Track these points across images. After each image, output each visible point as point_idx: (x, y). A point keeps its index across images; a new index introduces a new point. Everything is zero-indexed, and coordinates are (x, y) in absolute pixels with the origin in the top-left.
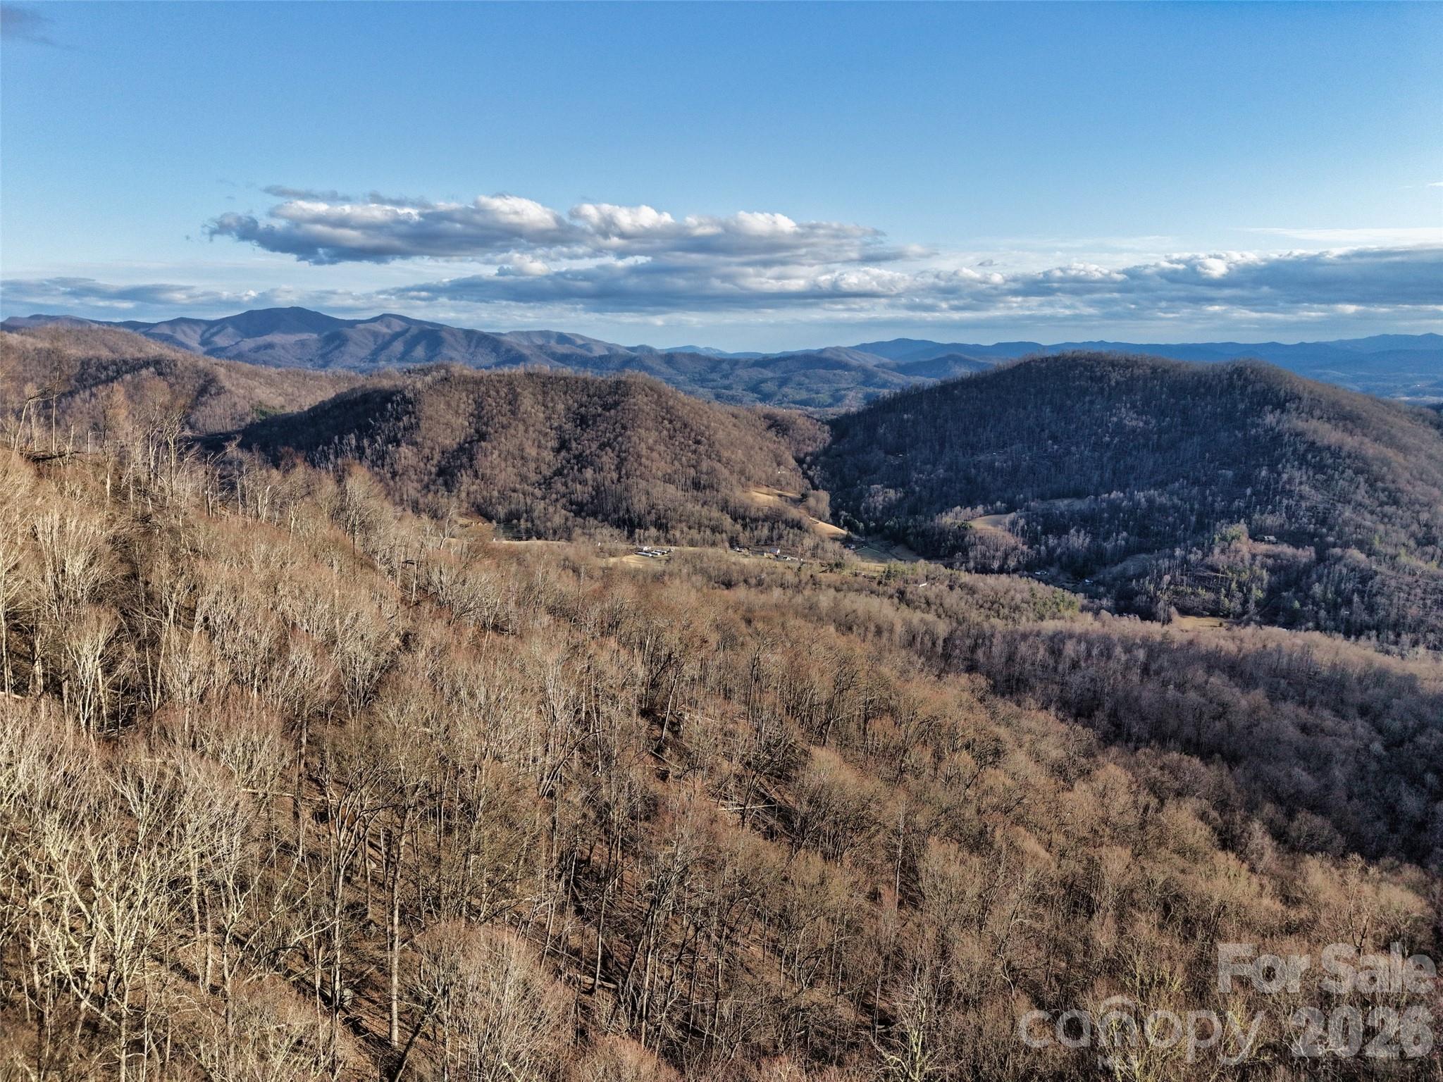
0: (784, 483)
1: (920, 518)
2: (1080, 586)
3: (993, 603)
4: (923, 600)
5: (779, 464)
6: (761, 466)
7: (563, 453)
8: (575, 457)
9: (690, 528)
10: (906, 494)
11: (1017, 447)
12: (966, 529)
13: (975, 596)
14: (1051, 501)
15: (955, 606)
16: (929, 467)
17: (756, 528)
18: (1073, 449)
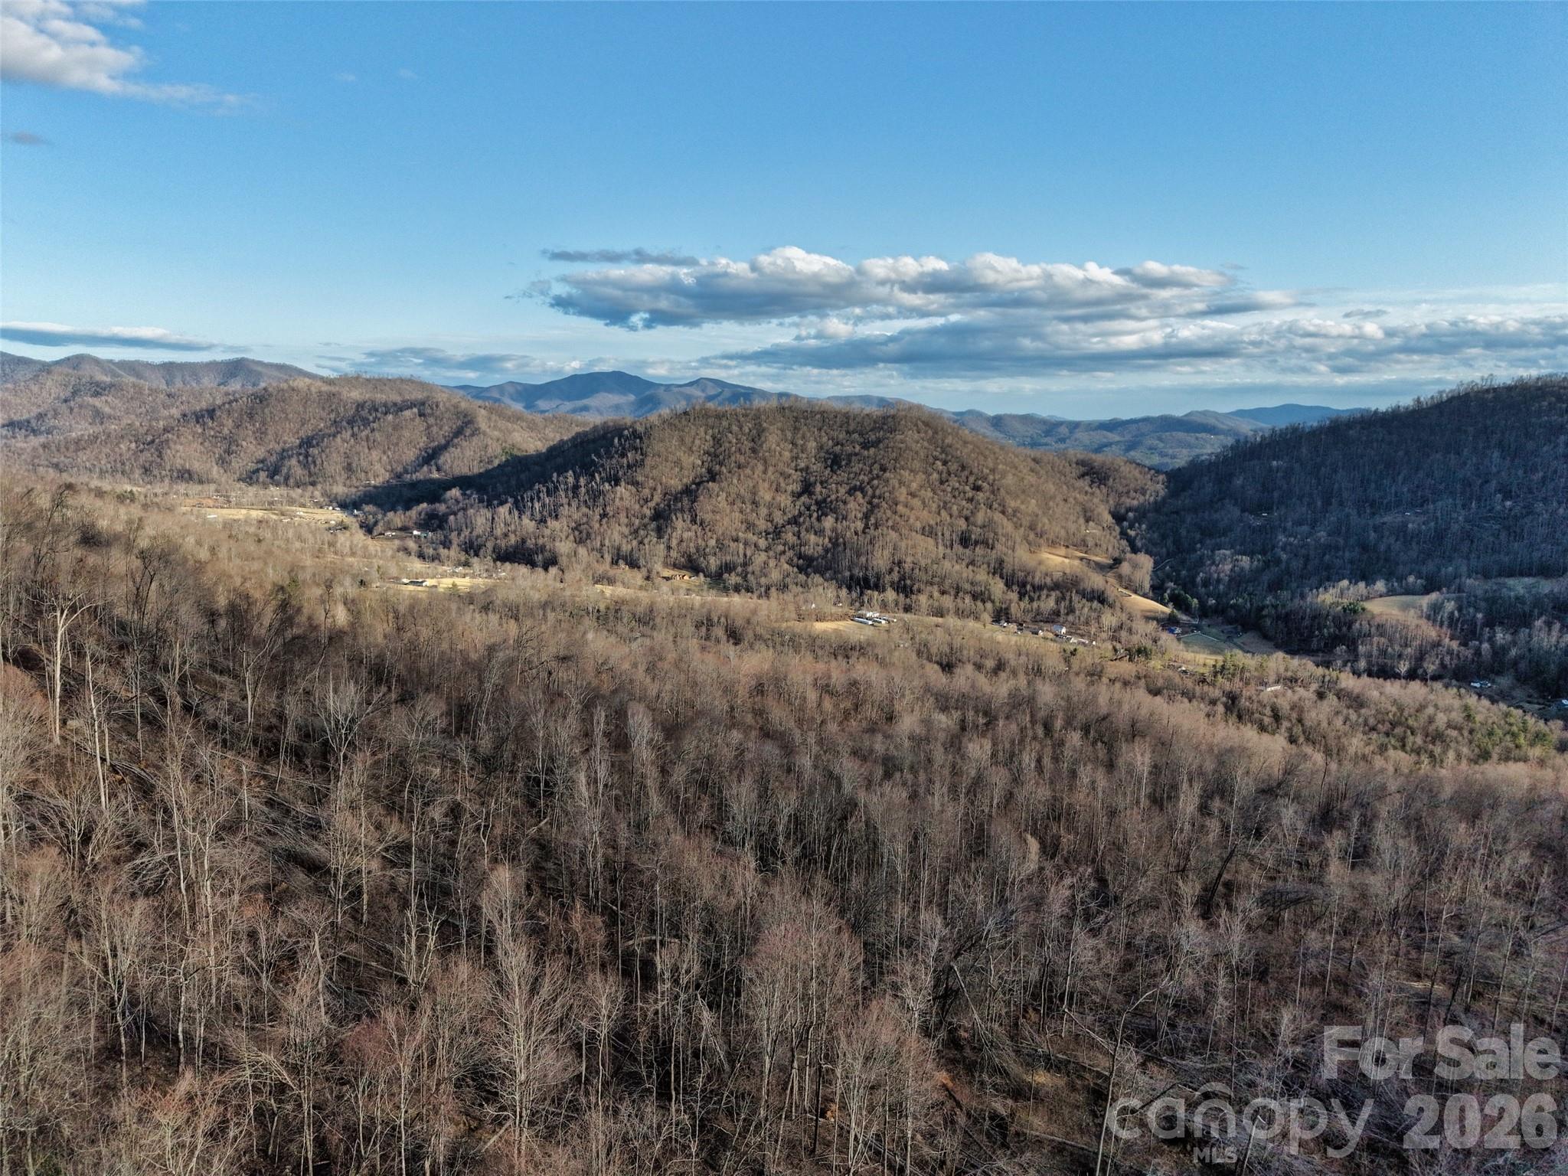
0: (1090, 543)
1: (1285, 594)
2: (1553, 708)
3: (1394, 725)
4: (1268, 711)
5: (1087, 521)
6: (1063, 519)
7: (804, 499)
8: (817, 503)
9: (943, 593)
10: (1267, 564)
11: (1445, 503)
12: (1355, 612)
13: (1363, 711)
14: (1501, 580)
15: (1324, 724)
16: (1305, 528)
17: (1039, 598)
18: (1539, 506)
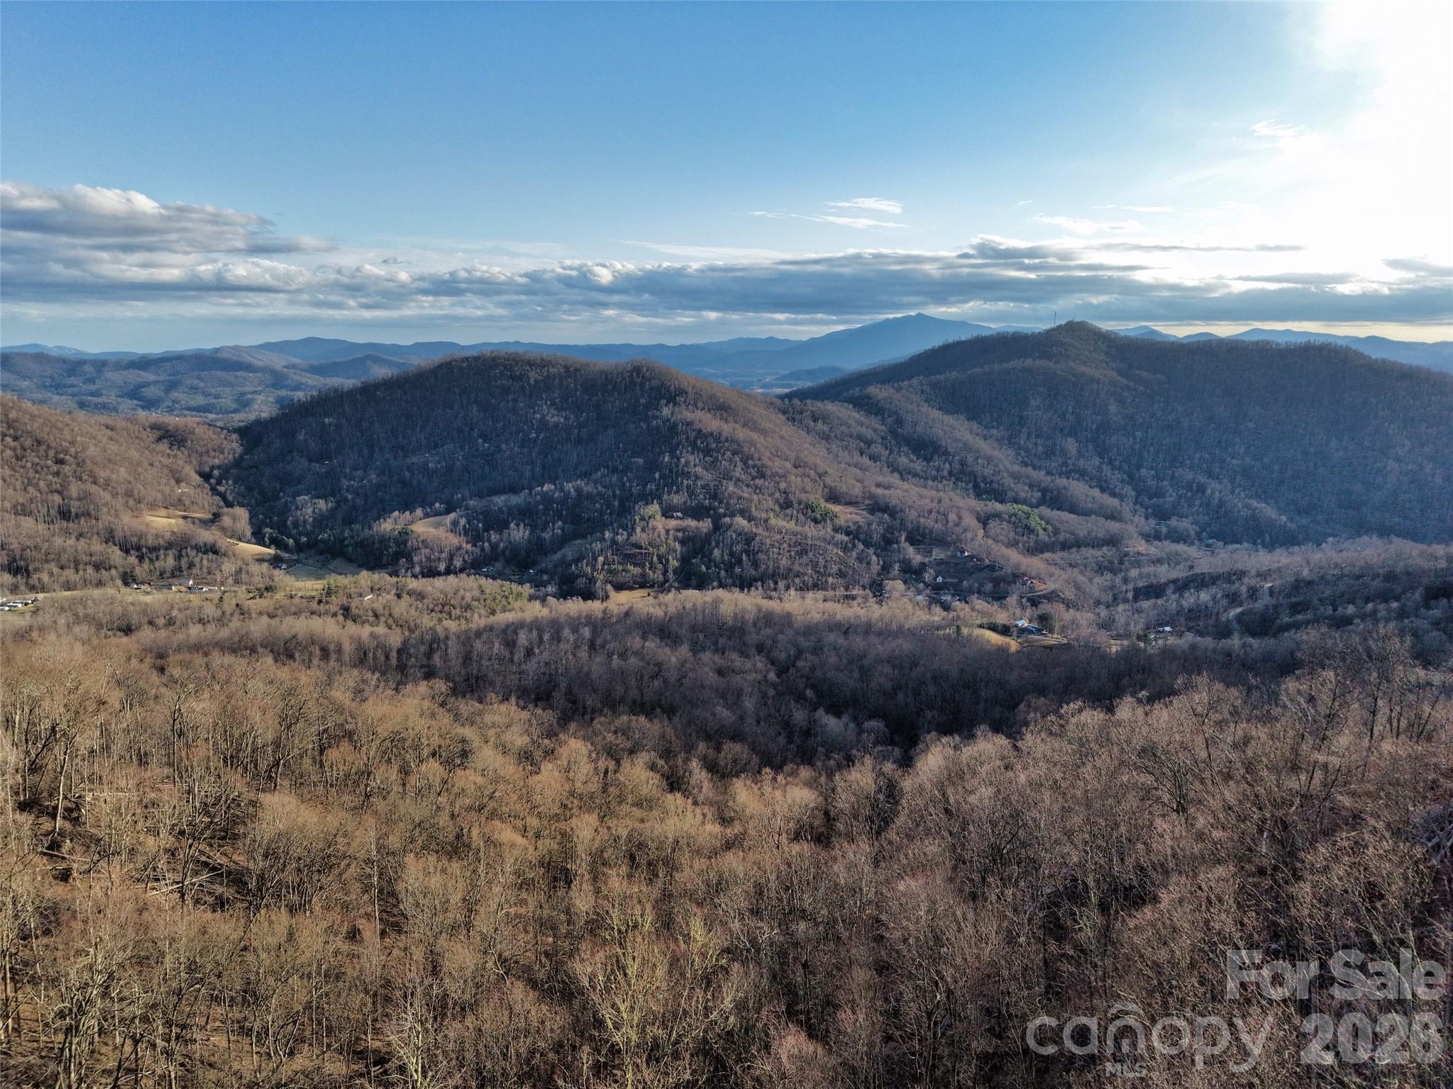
0: (187, 503)
1: (357, 527)
2: (525, 577)
3: (443, 606)
4: (370, 613)
5: (178, 481)
6: (154, 485)
10: (338, 503)
11: (449, 447)
12: (407, 534)
13: (425, 601)
14: (489, 498)
15: (405, 614)
16: (359, 473)
17: (157, 559)
18: (504, 446)
